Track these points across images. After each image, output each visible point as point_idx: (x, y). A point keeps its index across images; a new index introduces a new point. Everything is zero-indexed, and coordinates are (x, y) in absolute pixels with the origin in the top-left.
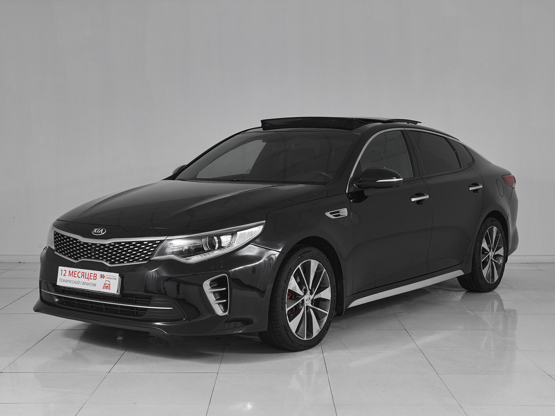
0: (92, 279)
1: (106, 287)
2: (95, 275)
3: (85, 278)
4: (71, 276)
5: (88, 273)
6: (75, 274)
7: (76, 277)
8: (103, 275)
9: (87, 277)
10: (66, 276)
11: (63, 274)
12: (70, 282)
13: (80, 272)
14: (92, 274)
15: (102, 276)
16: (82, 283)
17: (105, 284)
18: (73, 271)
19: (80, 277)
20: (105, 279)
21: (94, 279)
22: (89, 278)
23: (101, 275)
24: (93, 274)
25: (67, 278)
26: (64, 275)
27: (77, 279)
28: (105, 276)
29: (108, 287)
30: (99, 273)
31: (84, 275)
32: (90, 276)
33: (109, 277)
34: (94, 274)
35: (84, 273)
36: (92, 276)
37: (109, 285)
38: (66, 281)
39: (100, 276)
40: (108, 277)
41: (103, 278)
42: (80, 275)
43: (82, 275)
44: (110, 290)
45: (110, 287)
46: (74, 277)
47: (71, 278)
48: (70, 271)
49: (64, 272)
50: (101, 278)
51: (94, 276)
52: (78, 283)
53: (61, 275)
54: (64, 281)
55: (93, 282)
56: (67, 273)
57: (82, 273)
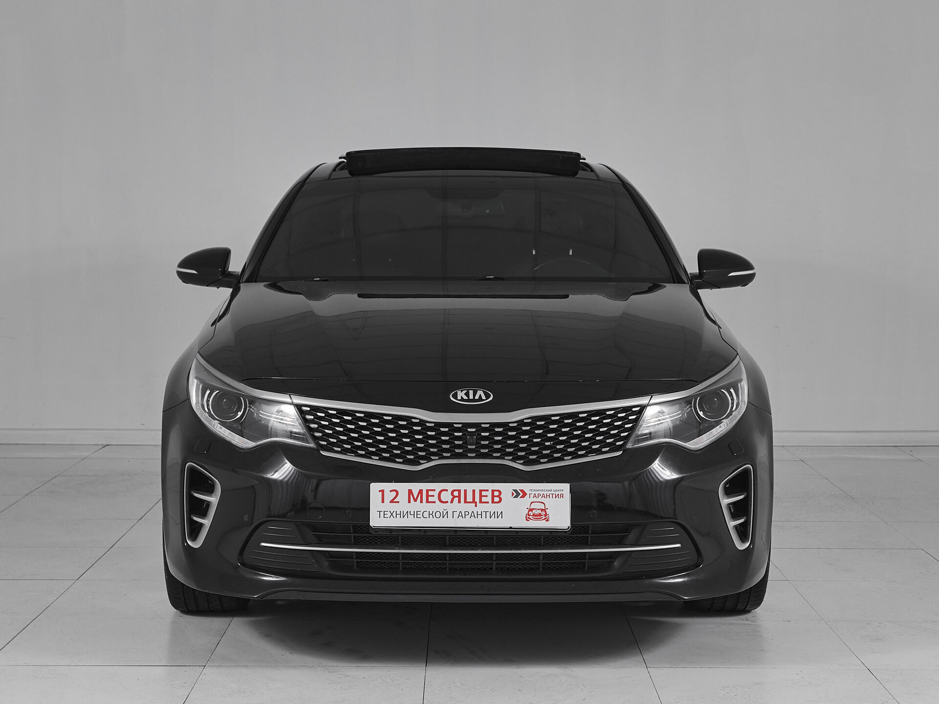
1: (534, 515)
2: (496, 493)
3: (466, 502)
4: (415, 501)
5: (474, 491)
6: (428, 496)
7: (435, 502)
8: (522, 491)
9: (469, 499)
10: (398, 502)
11: (388, 500)
12: (416, 514)
13: (447, 490)
14: (488, 490)
15: (519, 494)
16: (456, 514)
17: (531, 510)
18: (421, 490)
19: (447, 502)
20: (528, 499)
21: (493, 502)
22: (477, 499)
23: (516, 491)
24: (490, 492)
25: (404, 506)
26: (392, 502)
27: (438, 507)
28: (528, 492)
29: (540, 515)
30: (506, 488)
31: (459, 496)
32: (481, 496)
33: (542, 493)
34: (493, 491)
35: (459, 491)
36: (486, 496)
37: (542, 510)
38: (403, 515)
39: (513, 494)
40: (537, 493)
41: (523, 497)
42: (447, 496)
43: (454, 497)
44: (547, 520)
45: (546, 515)
46: (427, 502)
47: (415, 506)
48: (410, 491)
49: (389, 496)
50: (516, 497)
51: (493, 496)
52: (445, 514)
53: (383, 502)
54: (394, 514)
55: (492, 508)
56: (403, 496)
57: (453, 492)
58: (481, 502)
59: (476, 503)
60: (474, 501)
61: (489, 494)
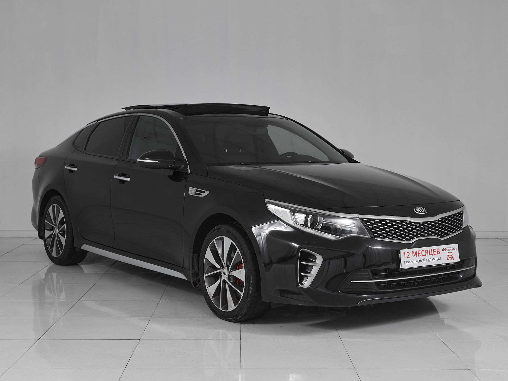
0: (436, 254)
2: (438, 250)
3: (430, 255)
4: (415, 256)
5: (432, 250)
6: (418, 253)
7: (421, 256)
8: (445, 248)
9: (431, 254)
10: (410, 257)
11: (406, 256)
12: (415, 262)
13: (424, 250)
14: (435, 249)
15: (444, 250)
16: (428, 260)
17: (448, 256)
18: (416, 251)
19: (424, 255)
20: (447, 251)
21: (438, 254)
22: (433, 254)
23: (443, 248)
24: (436, 249)
25: (412, 259)
26: (408, 257)
27: (422, 258)
28: (447, 249)
29: (451, 258)
30: (441, 247)
31: (428, 253)
32: (434, 252)
34: (437, 249)
35: (427, 250)
36: (435, 252)
37: (451, 255)
38: (412, 262)
39: (443, 250)
40: (449, 248)
41: (445, 251)
42: (424, 253)
43: (426, 253)
44: (453, 260)
45: (453, 257)
46: (419, 256)
47: (416, 258)
48: (413, 252)
49: (407, 255)
50: (444, 251)
51: (437, 251)
52: (424, 261)
53: (405, 258)
54: (409, 262)
55: (437, 256)
56: (411, 255)
57: (426, 250)
58: (434, 254)
59: (433, 255)
60: (432, 254)
61: (436, 250)
